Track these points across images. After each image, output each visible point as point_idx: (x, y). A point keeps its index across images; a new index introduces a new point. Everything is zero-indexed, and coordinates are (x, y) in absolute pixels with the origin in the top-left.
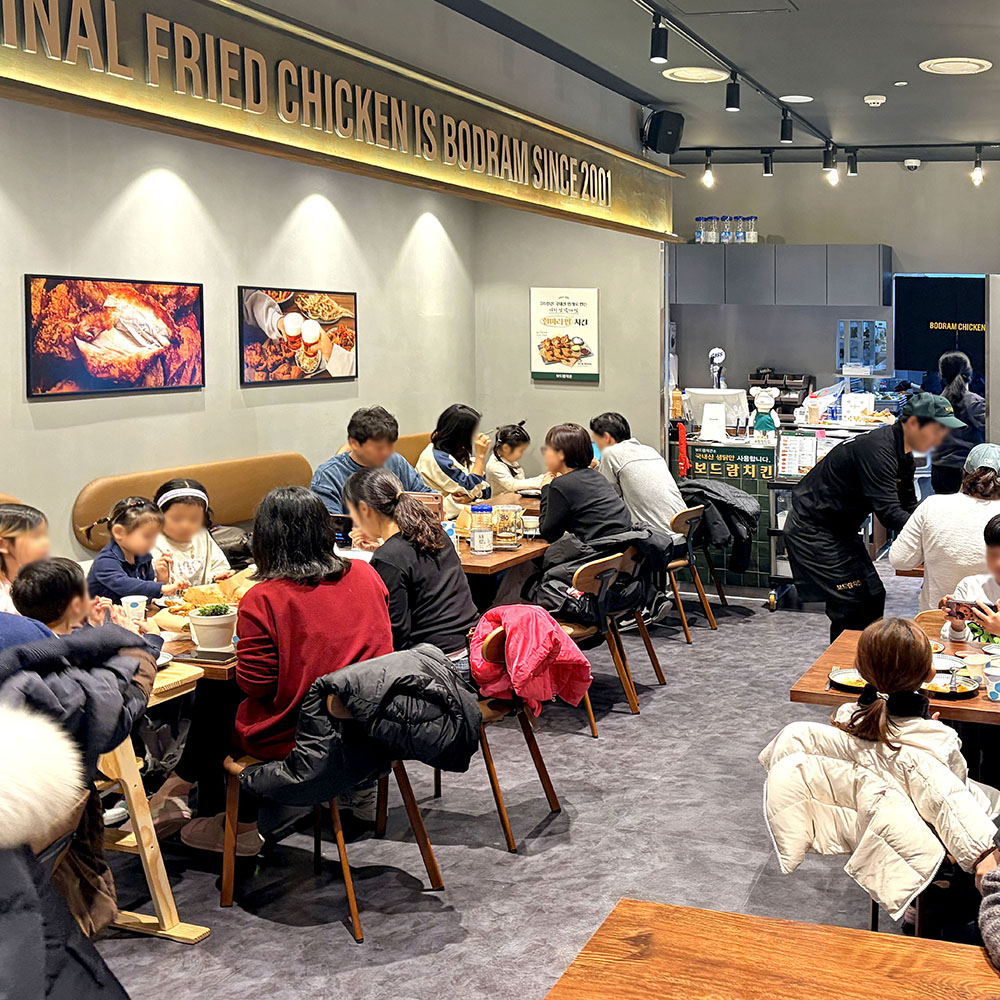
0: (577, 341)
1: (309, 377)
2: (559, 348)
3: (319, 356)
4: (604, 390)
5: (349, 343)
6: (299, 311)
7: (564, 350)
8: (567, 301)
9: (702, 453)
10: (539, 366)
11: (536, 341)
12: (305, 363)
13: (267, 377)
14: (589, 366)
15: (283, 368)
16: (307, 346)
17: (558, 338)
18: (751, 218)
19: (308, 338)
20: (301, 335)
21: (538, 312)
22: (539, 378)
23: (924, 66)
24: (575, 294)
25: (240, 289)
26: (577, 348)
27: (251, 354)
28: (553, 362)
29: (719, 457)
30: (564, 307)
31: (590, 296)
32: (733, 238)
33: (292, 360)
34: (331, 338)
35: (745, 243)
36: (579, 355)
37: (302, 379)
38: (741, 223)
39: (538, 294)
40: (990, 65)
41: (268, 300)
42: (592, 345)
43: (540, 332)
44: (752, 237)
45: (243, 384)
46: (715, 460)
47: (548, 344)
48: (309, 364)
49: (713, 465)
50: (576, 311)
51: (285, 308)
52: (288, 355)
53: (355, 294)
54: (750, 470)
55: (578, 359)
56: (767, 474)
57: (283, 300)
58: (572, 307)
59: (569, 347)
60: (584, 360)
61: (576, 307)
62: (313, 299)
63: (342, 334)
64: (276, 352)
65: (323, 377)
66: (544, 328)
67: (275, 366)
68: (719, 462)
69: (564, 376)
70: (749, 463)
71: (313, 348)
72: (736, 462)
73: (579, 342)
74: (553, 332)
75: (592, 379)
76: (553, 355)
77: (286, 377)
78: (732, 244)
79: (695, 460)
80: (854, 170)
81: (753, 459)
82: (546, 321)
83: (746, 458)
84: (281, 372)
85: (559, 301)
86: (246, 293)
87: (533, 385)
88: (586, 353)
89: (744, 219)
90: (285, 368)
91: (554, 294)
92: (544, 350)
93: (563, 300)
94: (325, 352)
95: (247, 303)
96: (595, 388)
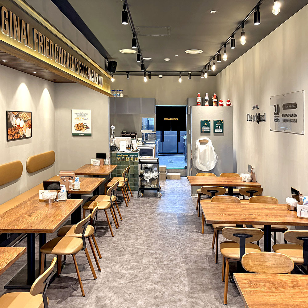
0: (85, 124)
1: (21, 137)
2: (80, 127)
3: (23, 131)
4: (93, 138)
5: (30, 127)
6: (20, 118)
7: (82, 127)
8: (82, 113)
9: (119, 155)
10: (74, 132)
11: (73, 125)
12: (21, 133)
13: (13, 138)
14: (89, 131)
15: (16, 135)
16: (21, 128)
17: (80, 124)
18: (121, 90)
19: (21, 126)
20: (20, 125)
21: (74, 116)
22: (74, 135)
23: (186, 52)
24: (84, 111)
25: (7, 111)
26: (85, 126)
27: (9, 131)
28: (78, 130)
29: (124, 156)
30: (81, 115)
31: (89, 112)
32: (116, 96)
33: (18, 132)
34: (26, 126)
35: (120, 97)
36: (86, 128)
37: (20, 138)
38: (118, 92)
39: (74, 111)
40: (202, 51)
41: (13, 115)
42: (90, 126)
43: (75, 122)
44: (122, 95)
45: (8, 140)
46: (123, 157)
47: (77, 125)
48: (22, 133)
49: (122, 158)
50: (85, 116)
51: (17, 117)
52: (17, 131)
53: (31, 112)
54: (132, 159)
55: (86, 129)
56: (136, 160)
57: (16, 115)
58: (84, 115)
59: (83, 126)
60: (88, 130)
61: (85, 115)
62: (22, 114)
63: (28, 124)
64: (15, 130)
65: (25, 137)
66: (76, 121)
67: (14, 135)
68: (124, 157)
69: (82, 134)
70: (132, 157)
71: (22, 129)
72: (128, 157)
73: (86, 125)
74: (79, 122)
75: (89, 135)
76: (78, 129)
77: (17, 138)
78: (116, 97)
79: (117, 157)
80: (150, 78)
81: (133, 156)
82: (76, 119)
83: (131, 156)
84: (15, 137)
85: (80, 113)
86: (8, 112)
87: (72, 137)
88: (88, 128)
89: (119, 91)
90: (17, 135)
91: (78, 111)
92: (76, 127)
93: (81, 113)
94: (25, 130)
95: (8, 116)
96: (90, 138)
